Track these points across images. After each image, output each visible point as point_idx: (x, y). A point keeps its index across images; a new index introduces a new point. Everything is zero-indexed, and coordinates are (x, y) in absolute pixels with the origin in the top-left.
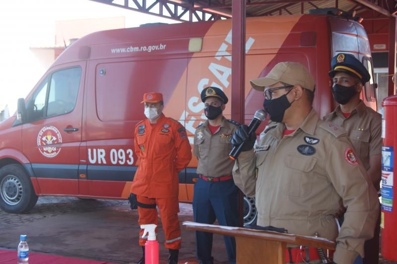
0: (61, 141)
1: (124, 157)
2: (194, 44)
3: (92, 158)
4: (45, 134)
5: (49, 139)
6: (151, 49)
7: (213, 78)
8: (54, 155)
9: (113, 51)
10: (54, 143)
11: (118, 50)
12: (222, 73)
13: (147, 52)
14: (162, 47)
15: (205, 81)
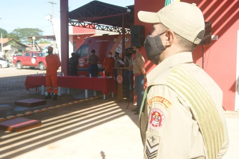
0: (84, 62)
1: (99, 66)
2: (115, 40)
4: (80, 61)
5: (81, 62)
6: (105, 41)
7: (119, 48)
8: (82, 66)
9: (97, 41)
10: (82, 63)
11: (98, 41)
12: (121, 46)
14: (108, 40)
15: (118, 48)
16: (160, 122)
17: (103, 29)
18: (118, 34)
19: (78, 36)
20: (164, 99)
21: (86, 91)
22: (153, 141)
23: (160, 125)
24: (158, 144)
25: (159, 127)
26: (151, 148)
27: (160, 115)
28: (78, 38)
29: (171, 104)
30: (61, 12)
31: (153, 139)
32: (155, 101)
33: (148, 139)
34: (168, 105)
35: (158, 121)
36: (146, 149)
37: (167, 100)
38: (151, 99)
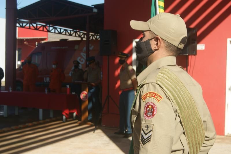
2: (76, 47)
3: (45, 80)
6: (63, 48)
7: (82, 57)
9: (52, 48)
11: (54, 48)
12: (84, 55)
14: (67, 47)
15: (79, 58)
16: (153, 113)
17: (60, 33)
18: (79, 39)
19: (25, 41)
20: (156, 94)
21: (41, 111)
22: (147, 129)
23: (153, 115)
24: (151, 131)
25: (152, 116)
26: (146, 134)
27: (153, 107)
28: (25, 43)
29: (162, 98)
30: (7, 9)
31: (147, 127)
32: (148, 96)
33: (143, 128)
34: (159, 99)
35: (151, 113)
36: (141, 137)
37: (158, 95)
38: (145, 95)
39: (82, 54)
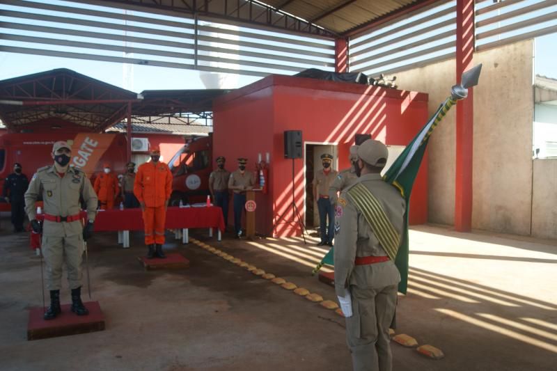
6: (47, 143)
7: (80, 157)
9: (25, 143)
11: (28, 143)
13: (44, 145)
15: (77, 158)
21: (186, 231)
39: (80, 153)
